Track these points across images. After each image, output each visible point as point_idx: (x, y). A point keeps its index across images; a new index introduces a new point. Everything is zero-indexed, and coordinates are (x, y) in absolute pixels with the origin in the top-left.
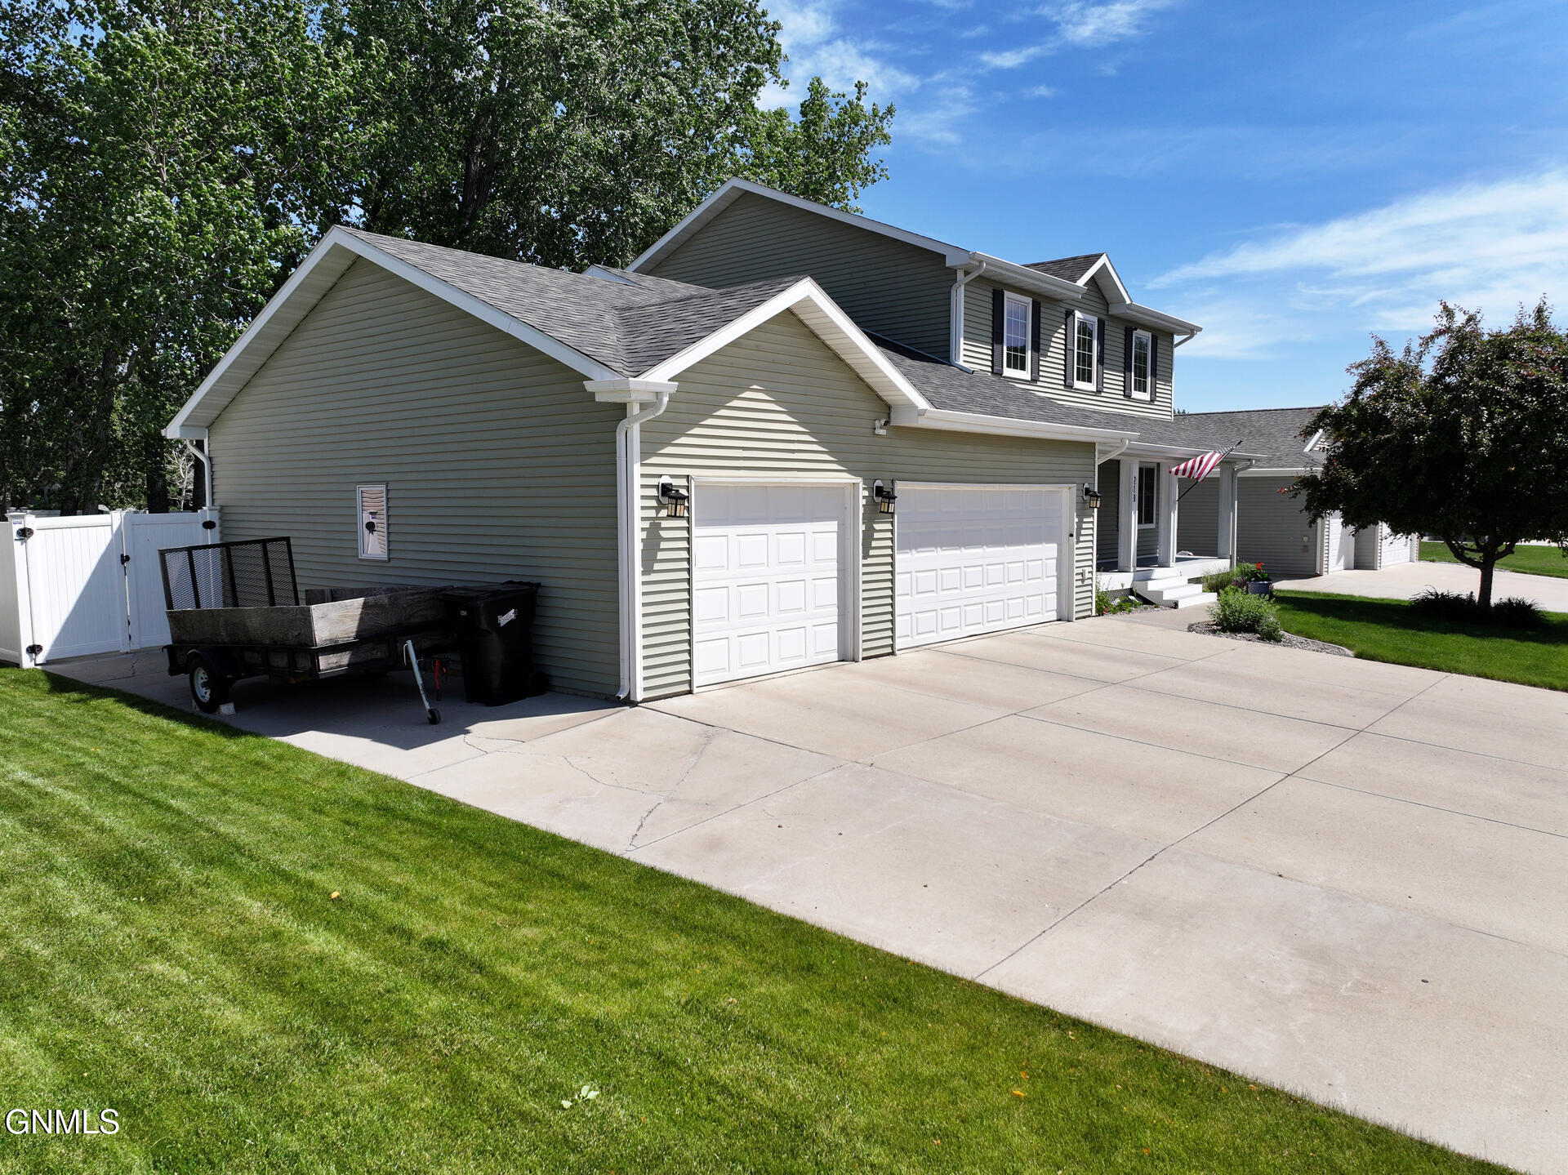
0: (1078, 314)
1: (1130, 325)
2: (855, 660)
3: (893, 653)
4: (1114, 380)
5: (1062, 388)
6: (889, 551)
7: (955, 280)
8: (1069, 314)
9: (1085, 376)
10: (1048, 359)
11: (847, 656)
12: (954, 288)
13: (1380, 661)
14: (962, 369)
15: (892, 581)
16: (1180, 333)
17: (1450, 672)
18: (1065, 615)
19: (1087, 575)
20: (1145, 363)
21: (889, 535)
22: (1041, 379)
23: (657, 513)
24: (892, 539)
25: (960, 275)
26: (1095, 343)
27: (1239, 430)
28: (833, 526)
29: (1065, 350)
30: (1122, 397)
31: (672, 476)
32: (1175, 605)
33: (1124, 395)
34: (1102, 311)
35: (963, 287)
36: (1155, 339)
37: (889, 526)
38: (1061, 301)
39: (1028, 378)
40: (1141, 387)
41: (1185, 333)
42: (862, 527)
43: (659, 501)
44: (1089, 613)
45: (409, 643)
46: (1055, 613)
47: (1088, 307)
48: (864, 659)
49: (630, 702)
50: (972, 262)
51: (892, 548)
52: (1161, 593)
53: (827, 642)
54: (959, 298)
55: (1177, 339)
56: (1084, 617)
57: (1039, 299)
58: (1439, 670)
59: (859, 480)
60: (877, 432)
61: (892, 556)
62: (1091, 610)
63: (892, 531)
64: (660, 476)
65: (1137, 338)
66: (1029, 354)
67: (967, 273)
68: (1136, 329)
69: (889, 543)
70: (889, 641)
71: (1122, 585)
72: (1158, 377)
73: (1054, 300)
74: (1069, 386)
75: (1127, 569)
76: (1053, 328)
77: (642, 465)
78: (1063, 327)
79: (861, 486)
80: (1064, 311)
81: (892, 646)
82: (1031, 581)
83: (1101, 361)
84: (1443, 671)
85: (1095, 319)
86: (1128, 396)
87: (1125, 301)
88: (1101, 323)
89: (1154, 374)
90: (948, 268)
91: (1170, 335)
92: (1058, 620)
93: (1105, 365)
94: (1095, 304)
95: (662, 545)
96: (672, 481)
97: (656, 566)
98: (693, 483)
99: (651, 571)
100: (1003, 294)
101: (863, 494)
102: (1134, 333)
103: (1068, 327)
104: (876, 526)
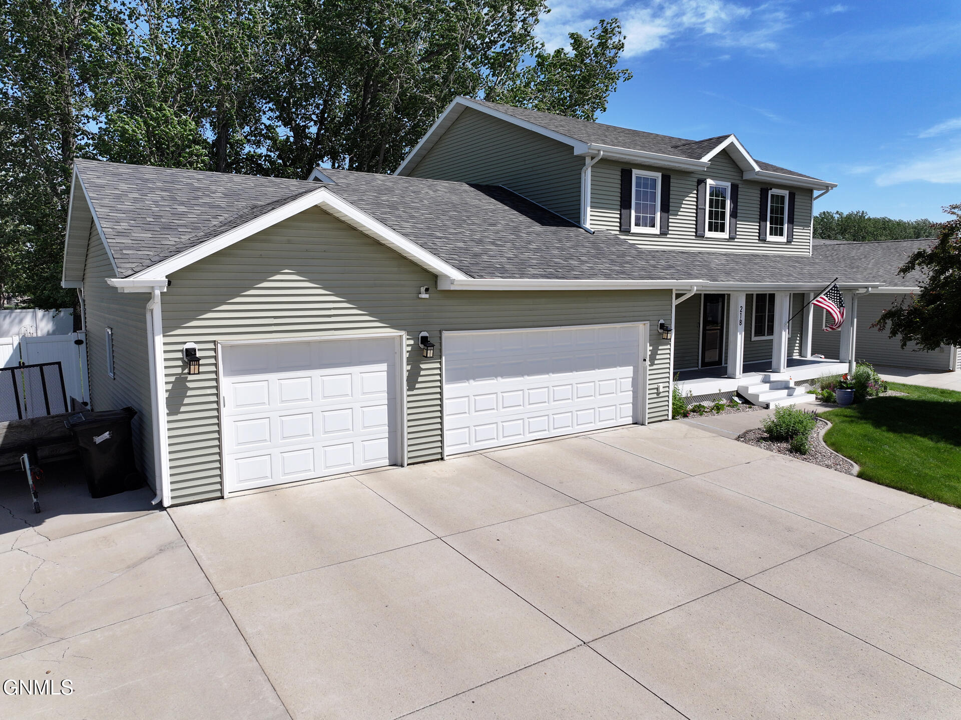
0: (709, 182)
1: (764, 186)
2: (402, 466)
3: (442, 459)
4: (748, 229)
5: (694, 238)
6: (438, 384)
7: (584, 164)
8: (701, 182)
9: (718, 227)
10: (678, 217)
11: (396, 463)
12: (583, 171)
13: (876, 482)
14: (587, 231)
15: (441, 406)
16: (818, 189)
17: (933, 500)
18: (640, 420)
19: (661, 390)
20: (782, 213)
21: (438, 372)
22: (670, 232)
23: (183, 370)
24: (440, 375)
25: (588, 160)
26: (728, 202)
27: (900, 255)
28: (384, 367)
29: (697, 210)
30: (757, 241)
31: (196, 342)
32: (767, 407)
33: (759, 240)
34: (737, 178)
35: (589, 170)
36: (792, 197)
37: (438, 365)
38: (692, 173)
39: (658, 233)
40: (777, 232)
41: (822, 189)
42: (406, 368)
43: (183, 361)
44: (666, 418)
45: (25, 456)
46: (631, 418)
47: (723, 176)
48: (408, 465)
49: (160, 507)
50: (590, 151)
51: (441, 381)
52: (757, 396)
53: (380, 451)
54: (587, 177)
55: (816, 193)
56: (660, 421)
57: (668, 173)
58: (924, 497)
59: (403, 333)
60: (420, 296)
61: (441, 387)
62: (668, 415)
63: (440, 369)
64: (185, 343)
65: (772, 196)
66: (658, 215)
67: (592, 158)
68: (771, 189)
69: (438, 378)
70: (439, 450)
71: (720, 390)
72: (795, 223)
73: (684, 174)
74: (699, 235)
75: (732, 376)
76: (681, 197)
77: (164, 336)
78: (695, 192)
79: (405, 337)
80: (696, 180)
81: (441, 454)
82: (579, 399)
83: (734, 215)
84: (928, 499)
85: (728, 184)
86: (764, 240)
87: (754, 170)
88: (734, 188)
89: (791, 221)
90: (577, 156)
91: (810, 191)
92: (633, 424)
93: (738, 218)
94: (726, 172)
95: (189, 393)
96: (197, 346)
97: (183, 409)
98: (219, 346)
99: (177, 412)
100: (631, 172)
101: (407, 343)
102: (770, 191)
103: (699, 192)
104: (423, 366)
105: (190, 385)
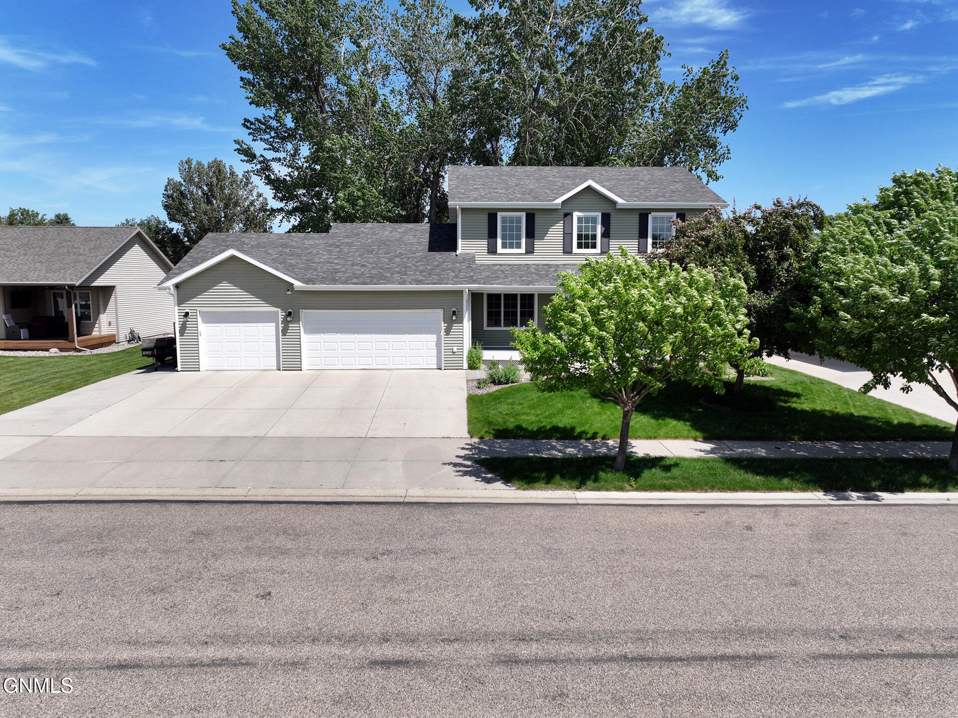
0: (577, 214)
1: (644, 211)
3: (302, 369)
4: (624, 245)
5: (561, 254)
8: (568, 215)
9: (589, 245)
10: (544, 241)
11: (278, 368)
19: (456, 350)
20: (669, 230)
21: (298, 328)
22: (536, 251)
23: (184, 320)
25: (459, 211)
26: (599, 227)
28: (272, 324)
29: (564, 234)
31: (189, 309)
34: (608, 209)
35: (460, 216)
36: (681, 217)
37: (298, 325)
38: (560, 210)
39: (524, 252)
42: (281, 325)
43: (185, 317)
47: (591, 208)
48: (283, 370)
50: (460, 205)
51: (299, 333)
53: (273, 362)
54: (459, 221)
57: (530, 212)
59: (279, 310)
60: (286, 293)
61: (299, 336)
64: (185, 310)
65: (655, 218)
66: (523, 241)
67: (463, 210)
68: (652, 213)
69: (298, 331)
70: (300, 365)
73: (551, 211)
74: (567, 252)
76: (548, 227)
77: (178, 307)
78: (562, 222)
80: (563, 214)
81: (301, 367)
83: (606, 235)
85: (599, 214)
88: (606, 216)
93: (611, 238)
94: (598, 205)
95: (187, 329)
96: (190, 311)
97: (185, 335)
98: (198, 312)
99: (183, 336)
100: (496, 214)
101: (281, 314)
102: (650, 215)
103: (566, 222)
104: (290, 325)
105: (187, 326)
